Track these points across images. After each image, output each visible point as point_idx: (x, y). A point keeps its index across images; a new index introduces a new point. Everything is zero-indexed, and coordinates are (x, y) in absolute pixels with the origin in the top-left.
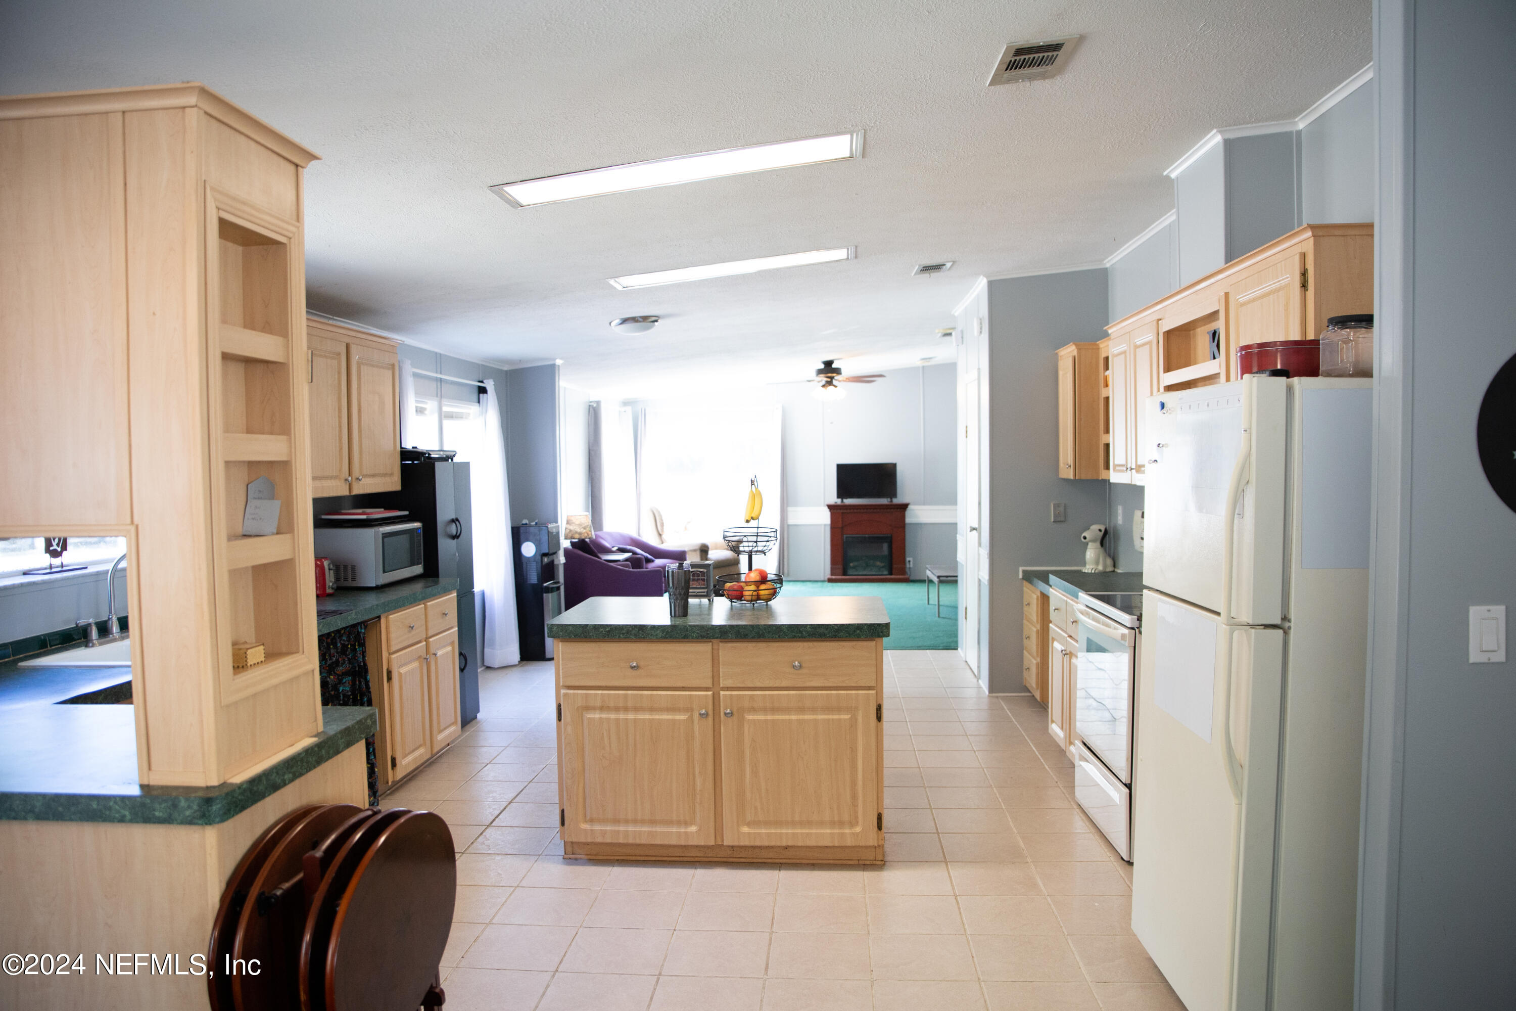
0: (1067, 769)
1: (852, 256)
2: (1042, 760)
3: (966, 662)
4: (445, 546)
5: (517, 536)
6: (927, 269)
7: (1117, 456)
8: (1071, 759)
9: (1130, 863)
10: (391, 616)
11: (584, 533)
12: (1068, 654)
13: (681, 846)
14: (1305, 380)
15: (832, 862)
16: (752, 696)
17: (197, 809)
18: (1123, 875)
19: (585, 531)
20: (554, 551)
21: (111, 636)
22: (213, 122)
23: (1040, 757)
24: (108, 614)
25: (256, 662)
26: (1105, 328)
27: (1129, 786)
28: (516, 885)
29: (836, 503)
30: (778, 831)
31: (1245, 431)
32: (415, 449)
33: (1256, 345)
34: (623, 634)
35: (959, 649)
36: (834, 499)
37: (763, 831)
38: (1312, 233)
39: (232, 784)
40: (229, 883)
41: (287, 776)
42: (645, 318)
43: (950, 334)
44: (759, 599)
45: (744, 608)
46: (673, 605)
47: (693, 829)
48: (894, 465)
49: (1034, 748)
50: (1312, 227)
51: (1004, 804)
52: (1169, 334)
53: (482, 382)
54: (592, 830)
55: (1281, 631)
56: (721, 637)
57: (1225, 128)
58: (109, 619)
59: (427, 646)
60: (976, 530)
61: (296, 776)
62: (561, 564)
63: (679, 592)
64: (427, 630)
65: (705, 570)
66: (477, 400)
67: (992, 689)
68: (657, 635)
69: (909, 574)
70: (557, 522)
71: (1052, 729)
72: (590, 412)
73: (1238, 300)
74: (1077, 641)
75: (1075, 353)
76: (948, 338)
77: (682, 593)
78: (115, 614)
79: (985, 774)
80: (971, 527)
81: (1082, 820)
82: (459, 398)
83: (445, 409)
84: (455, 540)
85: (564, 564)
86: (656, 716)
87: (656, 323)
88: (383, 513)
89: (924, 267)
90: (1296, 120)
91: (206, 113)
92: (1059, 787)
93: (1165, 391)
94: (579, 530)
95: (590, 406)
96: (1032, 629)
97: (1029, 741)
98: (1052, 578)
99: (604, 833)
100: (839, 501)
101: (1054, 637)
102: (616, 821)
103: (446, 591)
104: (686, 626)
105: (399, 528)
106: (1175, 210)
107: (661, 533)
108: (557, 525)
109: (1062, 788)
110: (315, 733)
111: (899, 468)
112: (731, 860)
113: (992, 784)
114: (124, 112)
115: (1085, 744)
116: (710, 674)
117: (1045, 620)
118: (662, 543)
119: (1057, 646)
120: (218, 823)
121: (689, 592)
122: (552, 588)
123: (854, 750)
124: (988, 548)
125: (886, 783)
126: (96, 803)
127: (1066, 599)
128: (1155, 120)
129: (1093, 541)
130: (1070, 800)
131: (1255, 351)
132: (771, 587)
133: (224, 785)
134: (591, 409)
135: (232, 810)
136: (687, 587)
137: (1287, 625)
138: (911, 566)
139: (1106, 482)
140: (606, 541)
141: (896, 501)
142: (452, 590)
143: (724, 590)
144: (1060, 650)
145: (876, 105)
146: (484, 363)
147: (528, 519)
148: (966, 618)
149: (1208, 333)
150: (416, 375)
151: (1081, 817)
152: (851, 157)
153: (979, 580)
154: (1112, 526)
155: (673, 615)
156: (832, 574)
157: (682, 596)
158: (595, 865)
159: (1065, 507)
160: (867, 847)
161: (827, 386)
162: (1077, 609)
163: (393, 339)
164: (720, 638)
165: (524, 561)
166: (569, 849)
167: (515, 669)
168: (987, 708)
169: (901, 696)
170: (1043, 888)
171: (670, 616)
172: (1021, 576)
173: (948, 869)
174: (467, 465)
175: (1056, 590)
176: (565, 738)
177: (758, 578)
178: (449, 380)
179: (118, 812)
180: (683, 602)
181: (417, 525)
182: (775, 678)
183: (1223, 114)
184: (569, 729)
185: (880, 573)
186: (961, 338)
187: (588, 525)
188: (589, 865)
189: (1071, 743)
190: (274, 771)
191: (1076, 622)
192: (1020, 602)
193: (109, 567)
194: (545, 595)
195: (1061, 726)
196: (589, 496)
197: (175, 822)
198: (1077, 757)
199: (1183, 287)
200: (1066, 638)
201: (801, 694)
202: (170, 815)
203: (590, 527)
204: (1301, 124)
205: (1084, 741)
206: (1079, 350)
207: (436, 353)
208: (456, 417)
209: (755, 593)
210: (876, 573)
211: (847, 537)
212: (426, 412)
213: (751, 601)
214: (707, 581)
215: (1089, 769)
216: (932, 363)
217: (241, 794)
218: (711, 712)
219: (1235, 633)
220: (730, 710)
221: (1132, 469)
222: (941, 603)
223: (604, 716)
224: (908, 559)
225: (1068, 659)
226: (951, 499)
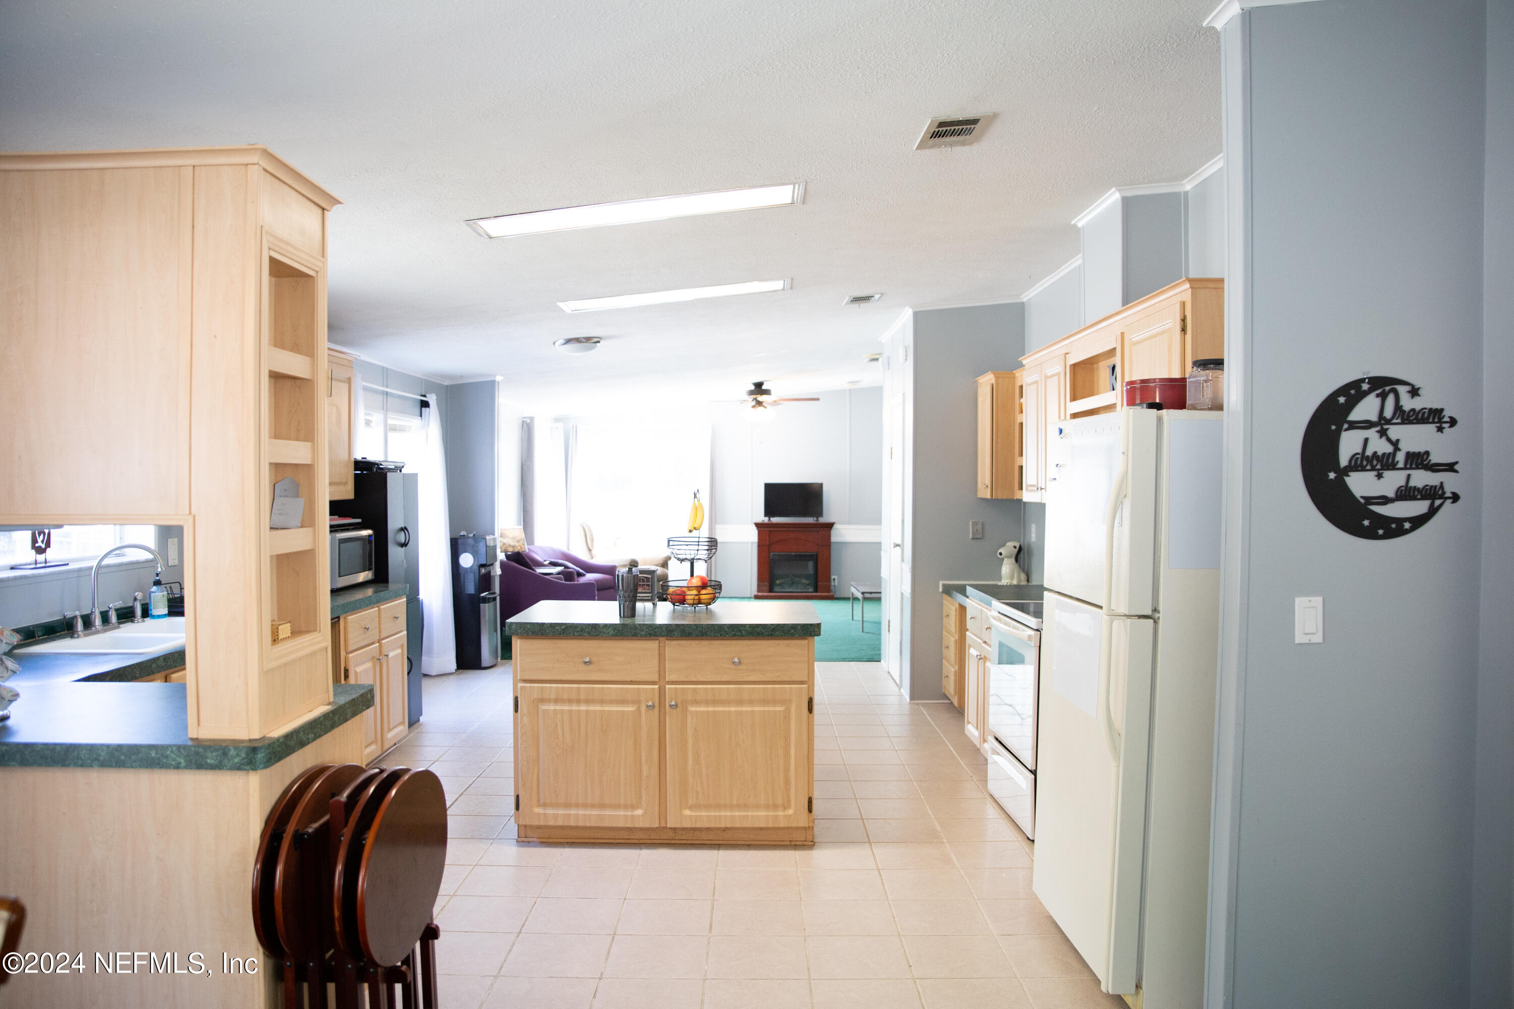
0: (979, 762)
1: (788, 286)
2: (959, 758)
3: (889, 672)
4: (395, 554)
5: (456, 547)
6: (857, 300)
7: (1029, 478)
8: (986, 756)
9: (1033, 841)
10: (349, 618)
11: (518, 546)
12: (982, 658)
13: (628, 828)
14: (1172, 411)
15: (766, 843)
16: (694, 690)
17: (244, 757)
18: (1028, 852)
19: (518, 544)
20: (491, 563)
21: (93, 628)
22: (268, 176)
23: (956, 755)
24: (92, 607)
25: (285, 637)
26: (1019, 359)
27: (1034, 772)
28: (475, 864)
29: (763, 521)
30: (718, 814)
31: (1124, 453)
32: (364, 460)
33: (1139, 381)
34: (578, 632)
35: (882, 661)
36: (761, 518)
37: (704, 814)
38: (1190, 285)
39: (270, 738)
40: (267, 822)
41: (311, 736)
42: (588, 339)
43: (877, 359)
44: (700, 603)
45: (685, 611)
46: (622, 606)
47: (639, 812)
48: (821, 485)
49: (951, 749)
50: (1190, 280)
51: (923, 795)
52: (1075, 366)
53: (425, 396)
54: (544, 814)
55: (1152, 621)
56: (667, 634)
57: (1122, 187)
58: (92, 612)
59: (380, 646)
60: (900, 546)
61: (317, 736)
62: (497, 576)
63: (628, 595)
64: (380, 632)
65: (650, 576)
66: (419, 414)
67: (913, 697)
68: (608, 633)
69: (834, 592)
70: (494, 535)
71: (968, 729)
72: (524, 428)
73: (1131, 339)
74: (990, 646)
75: (993, 381)
76: (874, 363)
77: (631, 596)
78: (97, 608)
79: (906, 770)
80: (894, 543)
81: (994, 807)
82: (402, 412)
83: (390, 422)
84: (404, 548)
85: (500, 575)
86: (607, 708)
87: (598, 344)
88: (339, 520)
89: (854, 298)
90: (1184, 182)
91: (265, 170)
92: (974, 781)
93: (1071, 418)
94: (512, 543)
95: (523, 421)
96: (951, 640)
97: (946, 741)
98: (969, 590)
99: (556, 817)
100: (766, 520)
101: (970, 644)
102: (567, 805)
103: (397, 596)
104: (635, 625)
105: (353, 535)
106: (1080, 255)
107: (591, 548)
108: (494, 537)
109: (976, 782)
110: (328, 702)
111: (825, 488)
112: (673, 842)
113: (912, 778)
114: (194, 166)
115: (997, 739)
116: (657, 669)
117: (962, 628)
118: (592, 558)
119: (973, 652)
120: (262, 768)
121: (636, 596)
122: (489, 598)
123: (787, 738)
124: (910, 563)
125: (816, 777)
126: (154, 752)
127: (980, 607)
128: (1061, 179)
129: (1009, 557)
130: (983, 791)
131: (1138, 386)
132: (711, 592)
133: (264, 738)
134: (525, 425)
135: (272, 759)
136: (635, 591)
137: (1157, 615)
138: (836, 584)
139: (1020, 501)
140: (537, 555)
141: (822, 520)
142: (403, 595)
143: (668, 594)
144: (975, 655)
145: (817, 163)
146: (426, 378)
147: (466, 531)
148: (889, 631)
149: (1108, 367)
150: (365, 389)
151: (993, 805)
152: (793, 203)
153: (902, 594)
154: (1026, 543)
155: (622, 615)
156: (758, 591)
157: (630, 598)
158: (547, 847)
159: (983, 525)
160: (798, 828)
161: (757, 407)
162: (991, 616)
163: (351, 354)
164: (667, 636)
165: (461, 571)
166: (522, 833)
167: (451, 677)
168: (907, 713)
169: (827, 703)
170: (957, 863)
171: (619, 617)
172: (941, 590)
173: (872, 849)
174: (415, 476)
175: (972, 601)
176: (522, 727)
177: (699, 584)
178: (395, 394)
179: (174, 760)
180: (632, 603)
181: (369, 532)
182: (716, 673)
183: (1120, 176)
184: (525, 719)
185: (806, 590)
186: (887, 365)
187: (521, 539)
188: (542, 847)
189: (985, 741)
190: (302, 730)
191: (990, 628)
192: (940, 616)
193: (94, 564)
194: (481, 605)
195: (976, 726)
196: (521, 510)
197: (225, 768)
198: (989, 752)
199: (1088, 324)
200: (980, 644)
201: (740, 688)
202: (221, 761)
203: (524, 540)
204: (1188, 186)
205: (996, 736)
206: (997, 378)
207: (383, 367)
208: (399, 430)
209: (697, 597)
210: (802, 591)
211: (773, 555)
212: (372, 424)
213: (693, 605)
214: (652, 587)
215: (1000, 762)
216: (858, 386)
217: (279, 746)
218: (657, 704)
219: (1113, 624)
220: (675, 702)
221: (1042, 489)
222: (865, 619)
223: (558, 707)
224: (833, 577)
225: (983, 663)
226: (876, 519)
